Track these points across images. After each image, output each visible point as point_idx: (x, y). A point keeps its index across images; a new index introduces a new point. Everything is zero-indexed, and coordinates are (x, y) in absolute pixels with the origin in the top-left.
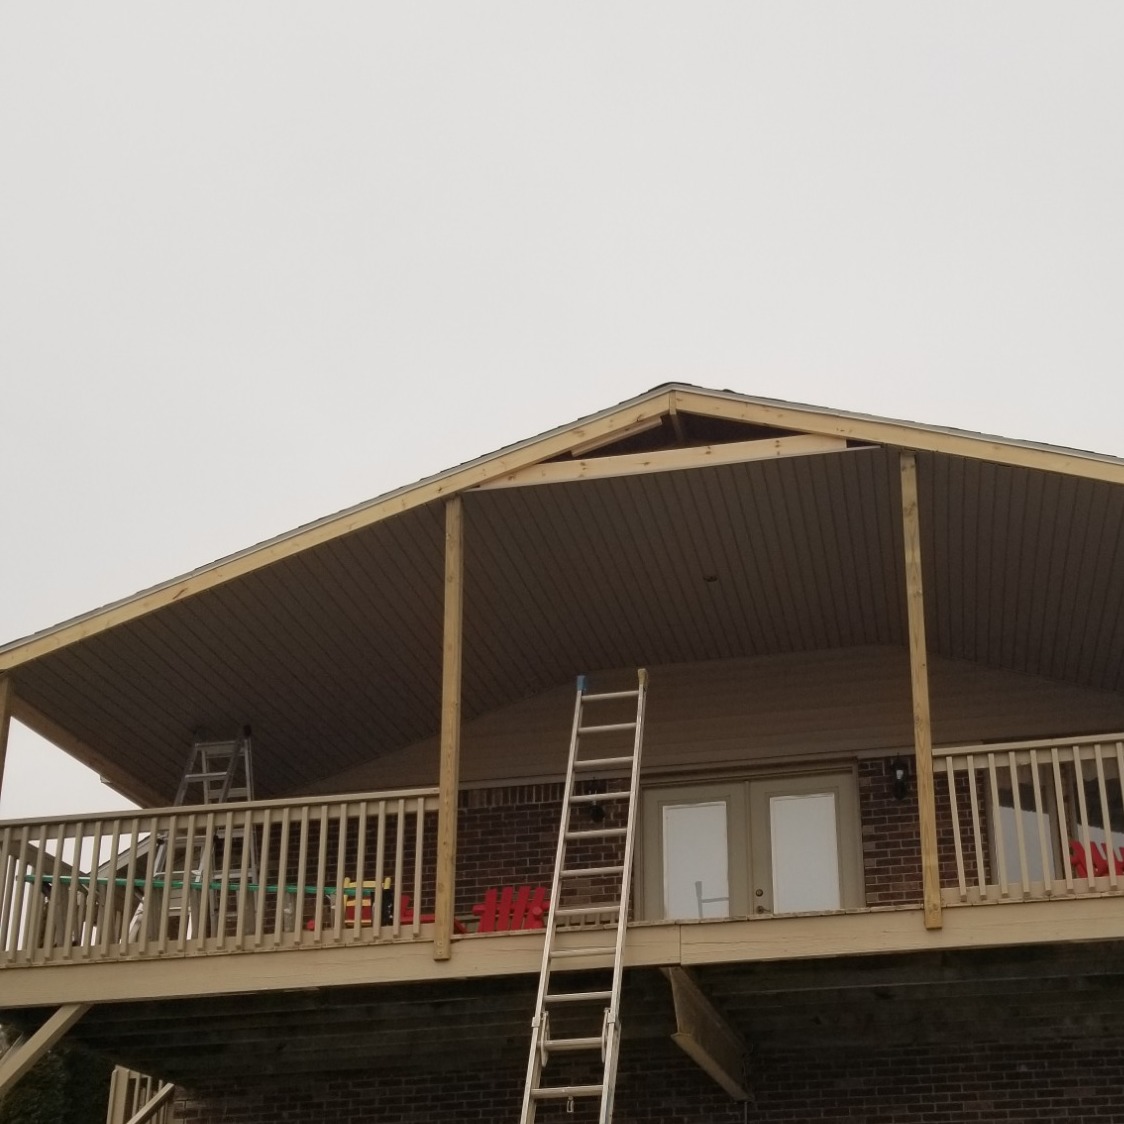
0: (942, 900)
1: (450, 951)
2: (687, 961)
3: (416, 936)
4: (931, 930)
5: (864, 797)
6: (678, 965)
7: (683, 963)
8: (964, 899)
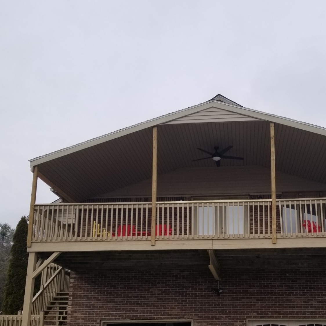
0: (277, 236)
1: (155, 243)
2: (214, 248)
3: (146, 239)
4: (274, 243)
6: (212, 249)
7: (213, 249)
8: (282, 236)
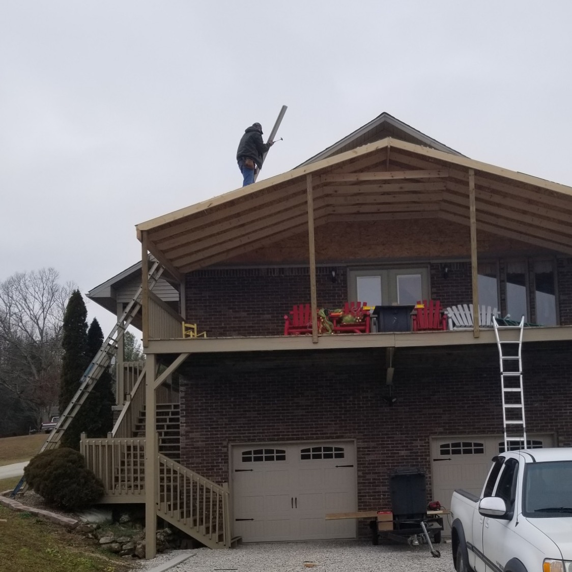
1: (318, 340)
4: (476, 338)
5: (432, 278)
7: (396, 346)
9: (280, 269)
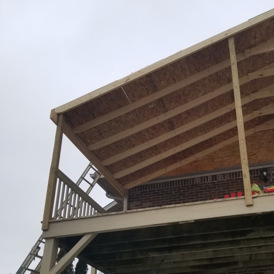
1: (253, 202)
9: (212, 176)
